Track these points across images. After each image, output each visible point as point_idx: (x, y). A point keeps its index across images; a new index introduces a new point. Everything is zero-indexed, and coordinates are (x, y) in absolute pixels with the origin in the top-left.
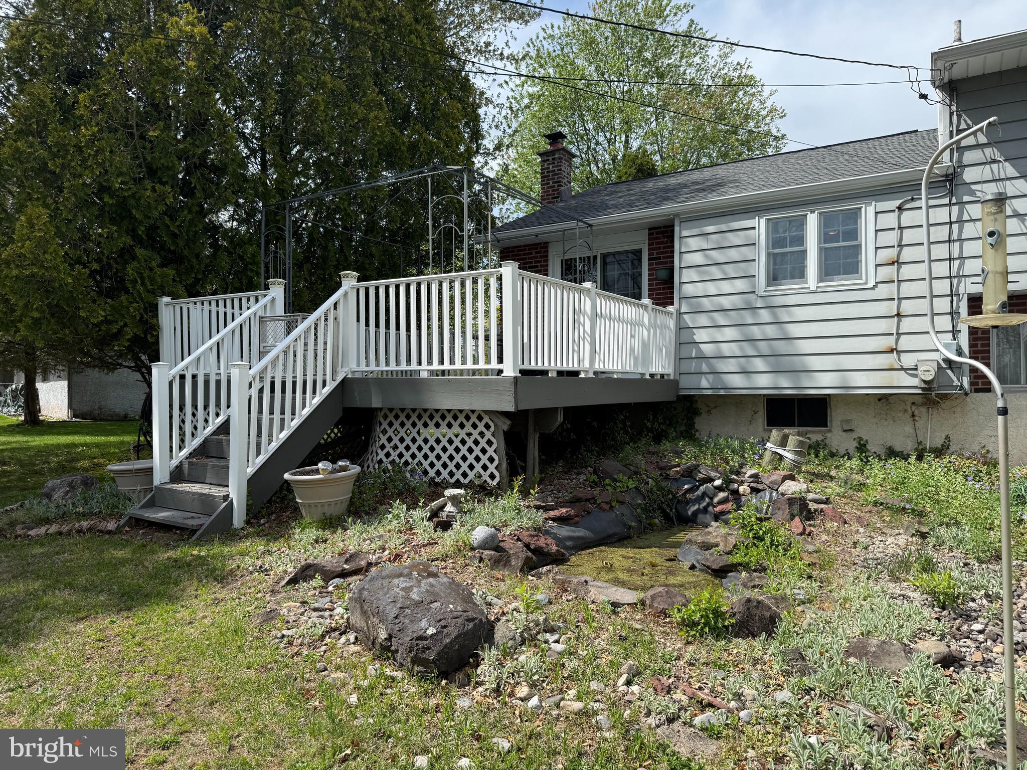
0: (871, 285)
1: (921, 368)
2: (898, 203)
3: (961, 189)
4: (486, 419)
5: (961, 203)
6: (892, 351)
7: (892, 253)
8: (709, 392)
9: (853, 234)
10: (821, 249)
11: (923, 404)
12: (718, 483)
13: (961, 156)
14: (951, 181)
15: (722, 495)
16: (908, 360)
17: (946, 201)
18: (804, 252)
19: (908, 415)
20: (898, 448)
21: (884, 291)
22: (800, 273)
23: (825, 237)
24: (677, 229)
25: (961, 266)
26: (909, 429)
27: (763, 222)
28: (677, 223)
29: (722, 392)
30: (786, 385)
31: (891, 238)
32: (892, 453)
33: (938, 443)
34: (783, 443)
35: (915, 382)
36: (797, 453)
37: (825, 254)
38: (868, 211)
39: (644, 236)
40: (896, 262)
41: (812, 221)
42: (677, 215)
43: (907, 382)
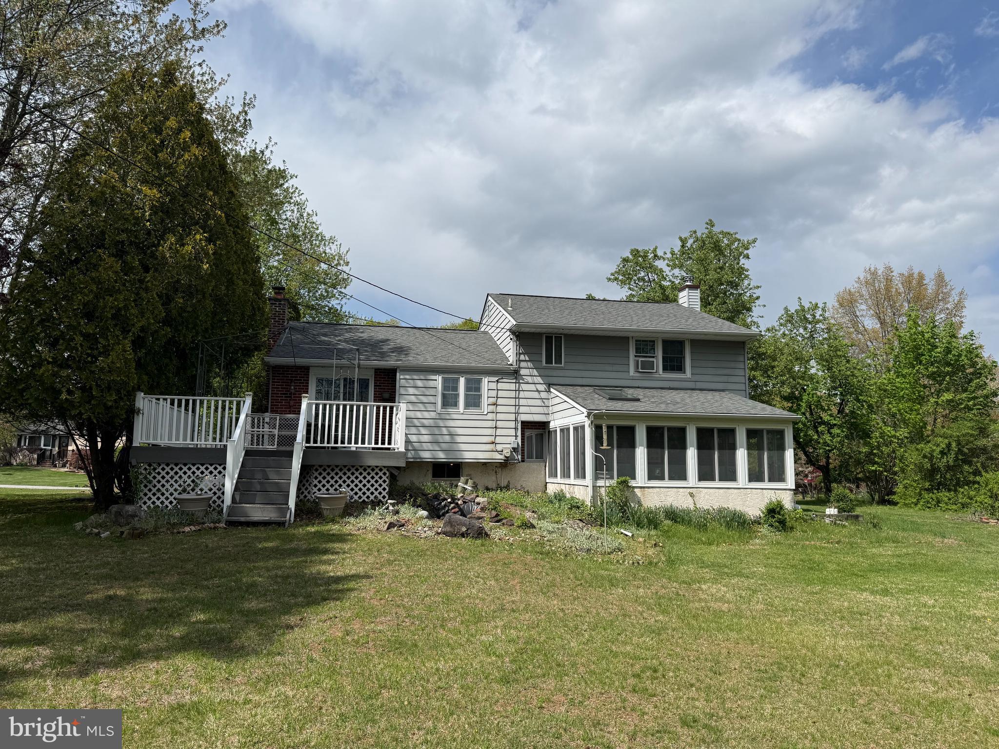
0: (485, 413)
1: (505, 452)
2: (497, 379)
3: (520, 377)
4: (385, 470)
5: (519, 383)
6: (493, 443)
7: (493, 400)
8: (412, 460)
9: (478, 389)
10: (465, 394)
11: (500, 467)
12: (449, 500)
13: (519, 364)
14: (516, 373)
15: (452, 505)
16: (499, 447)
17: (514, 381)
18: (458, 395)
19: (494, 472)
20: (490, 487)
21: (490, 416)
22: (455, 404)
23: (468, 389)
24: (398, 374)
25: (519, 408)
26: (494, 478)
27: (440, 378)
28: (398, 371)
29: (418, 460)
30: (441, 457)
31: (494, 393)
32: (488, 489)
33: (506, 484)
34: (466, 483)
35: (502, 457)
36: (472, 487)
37: (467, 396)
38: (485, 380)
39: (373, 373)
40: (495, 404)
41: (462, 381)
42: (398, 367)
43: (499, 457)
